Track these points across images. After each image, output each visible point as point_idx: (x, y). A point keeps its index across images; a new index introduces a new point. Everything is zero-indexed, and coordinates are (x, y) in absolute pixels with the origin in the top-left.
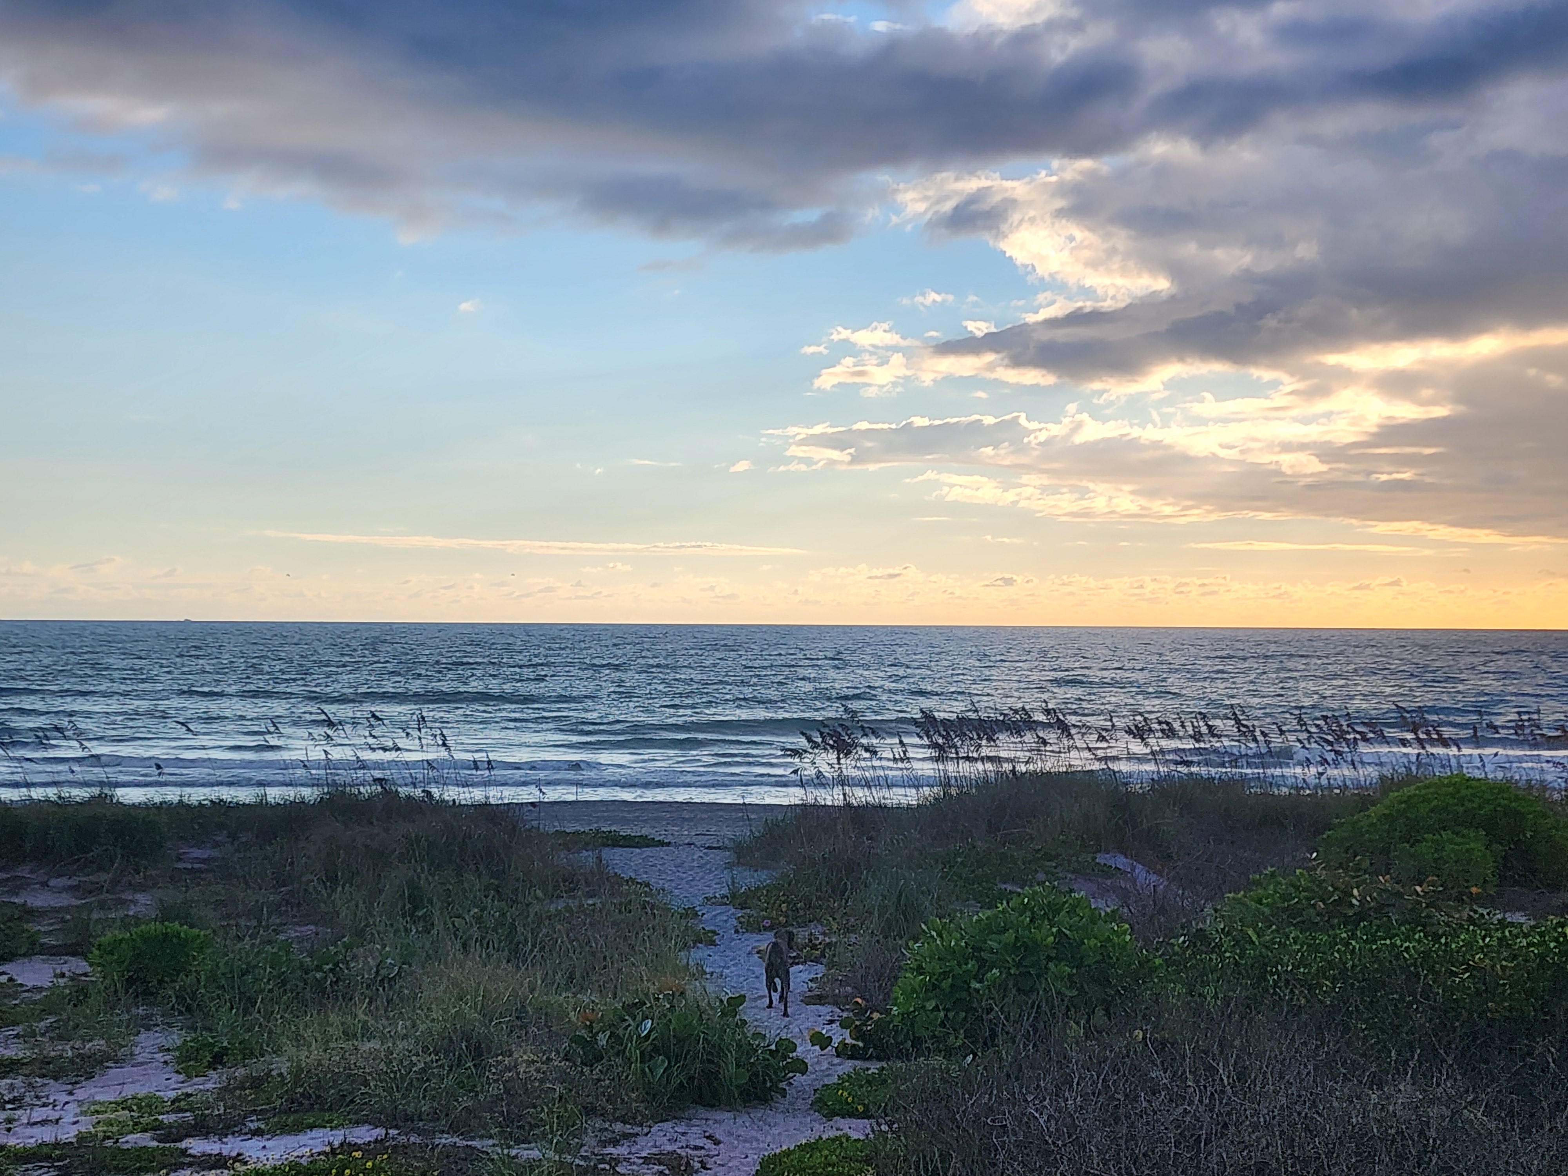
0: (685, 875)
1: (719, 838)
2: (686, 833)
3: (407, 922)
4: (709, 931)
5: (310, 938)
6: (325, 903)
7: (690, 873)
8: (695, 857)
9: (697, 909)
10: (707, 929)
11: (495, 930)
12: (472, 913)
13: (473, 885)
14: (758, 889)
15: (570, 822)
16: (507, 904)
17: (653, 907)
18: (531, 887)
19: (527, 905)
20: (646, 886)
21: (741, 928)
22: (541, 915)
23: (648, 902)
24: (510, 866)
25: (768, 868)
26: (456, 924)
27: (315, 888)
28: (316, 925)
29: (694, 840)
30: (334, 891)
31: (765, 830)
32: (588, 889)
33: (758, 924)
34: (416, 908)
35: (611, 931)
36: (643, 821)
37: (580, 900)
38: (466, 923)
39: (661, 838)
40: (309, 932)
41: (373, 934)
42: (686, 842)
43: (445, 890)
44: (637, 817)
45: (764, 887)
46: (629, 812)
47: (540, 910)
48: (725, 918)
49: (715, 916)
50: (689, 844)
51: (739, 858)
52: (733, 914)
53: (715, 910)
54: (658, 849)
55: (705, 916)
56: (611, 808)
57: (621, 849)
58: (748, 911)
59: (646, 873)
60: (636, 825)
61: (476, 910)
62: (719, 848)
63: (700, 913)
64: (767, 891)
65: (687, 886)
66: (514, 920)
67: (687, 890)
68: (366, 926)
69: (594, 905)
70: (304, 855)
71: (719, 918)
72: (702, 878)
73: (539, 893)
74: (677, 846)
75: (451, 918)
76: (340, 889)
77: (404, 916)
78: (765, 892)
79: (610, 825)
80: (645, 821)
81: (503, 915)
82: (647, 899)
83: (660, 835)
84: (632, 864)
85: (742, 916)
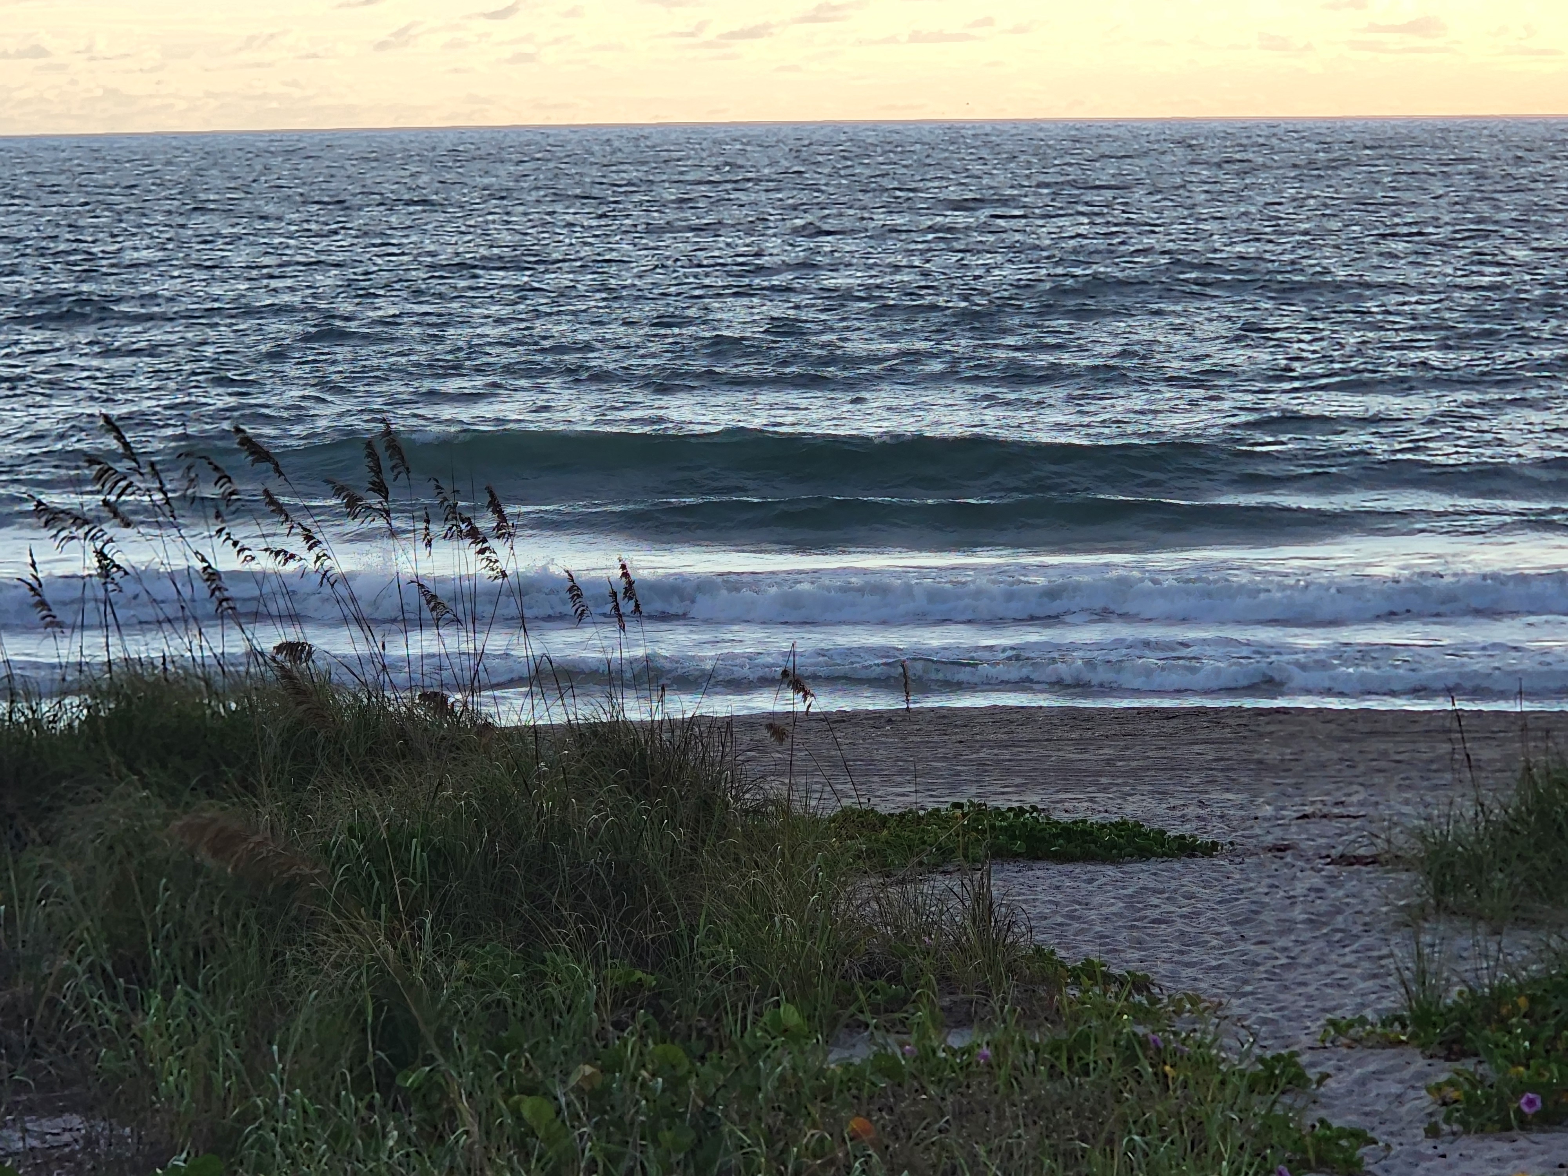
0: (1265, 950)
1: (1374, 828)
2: (1268, 810)
3: (370, 1107)
4: (1342, 1133)
5: (70, 1157)
6: (111, 1043)
7: (1280, 943)
8: (1299, 888)
9: (1304, 1059)
10: (1336, 1124)
11: (651, 1133)
12: (573, 1081)
13: (578, 990)
14: (1500, 994)
15: (887, 780)
16: (689, 1052)
17: (1159, 1056)
18: (763, 996)
19: (753, 1055)
20: (1139, 991)
21: (1447, 1120)
22: (799, 1083)
23: (1144, 1043)
24: (693, 930)
25: (1532, 924)
26: (526, 1113)
27: (79, 1000)
28: (87, 1109)
29: (1294, 834)
30: (137, 1004)
31: (1524, 801)
32: (947, 1001)
33: (1502, 1107)
34: (404, 1063)
35: (1027, 1137)
36: (1126, 774)
37: (924, 1035)
38: (559, 1112)
39: (1187, 829)
40: (67, 1137)
41: (263, 1145)
42: (1269, 840)
43: (487, 1007)
44: (1109, 762)
45: (1520, 987)
46: (1082, 745)
47: (794, 1069)
48: (1395, 1089)
49: (1362, 1082)
50: (1280, 849)
51: (1440, 890)
52: (1420, 1075)
53: (1360, 1063)
54: (1177, 866)
55: (1331, 1083)
56: (1024, 733)
57: (1055, 868)
58: (1469, 1064)
59: (1139, 944)
60: (1105, 789)
61: (588, 1070)
62: (1374, 860)
63: (1312, 1074)
64: (1532, 999)
65: (1271, 986)
66: (710, 1101)
67: (1270, 1000)
68: (244, 1119)
69: (968, 1051)
70: (46, 894)
71: (1374, 1088)
72: (1318, 961)
73: (790, 1015)
74: (1236, 853)
75: (510, 1093)
76: (157, 999)
77: (361, 1085)
78: (1523, 1002)
79: (1021, 789)
80: (1134, 773)
81: (675, 1084)
82: (1141, 1030)
83: (1184, 819)
84: (1093, 915)
85: (1450, 1083)
